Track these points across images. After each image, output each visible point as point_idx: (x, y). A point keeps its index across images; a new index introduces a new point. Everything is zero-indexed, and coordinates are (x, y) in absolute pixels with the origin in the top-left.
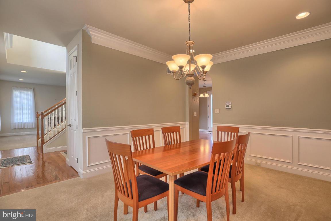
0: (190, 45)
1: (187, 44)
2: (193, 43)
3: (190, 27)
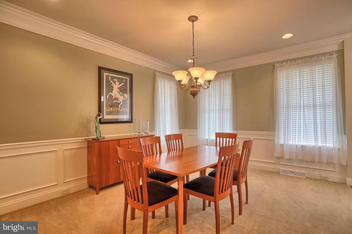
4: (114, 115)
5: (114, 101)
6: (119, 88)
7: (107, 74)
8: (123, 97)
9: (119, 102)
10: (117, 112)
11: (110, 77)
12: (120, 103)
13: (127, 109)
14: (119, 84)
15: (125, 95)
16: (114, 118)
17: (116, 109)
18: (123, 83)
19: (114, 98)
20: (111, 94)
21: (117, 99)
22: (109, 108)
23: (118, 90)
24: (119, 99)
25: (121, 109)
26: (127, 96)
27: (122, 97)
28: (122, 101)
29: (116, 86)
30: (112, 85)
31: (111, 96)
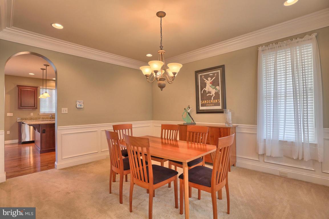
0: (162, 54)
1: (159, 52)
2: (164, 52)
3: (161, 35)
4: (208, 106)
5: (208, 95)
6: (211, 83)
7: (201, 75)
8: (216, 89)
9: (211, 95)
10: (210, 104)
11: (203, 76)
12: (213, 95)
13: (220, 100)
14: (211, 80)
15: (217, 87)
16: (208, 109)
17: (209, 101)
18: (215, 78)
19: (207, 92)
20: (204, 90)
21: (210, 92)
22: (203, 101)
23: (211, 85)
24: (212, 92)
25: (214, 100)
26: (219, 88)
27: (214, 89)
28: (215, 94)
29: (208, 82)
30: (205, 82)
31: (205, 91)
